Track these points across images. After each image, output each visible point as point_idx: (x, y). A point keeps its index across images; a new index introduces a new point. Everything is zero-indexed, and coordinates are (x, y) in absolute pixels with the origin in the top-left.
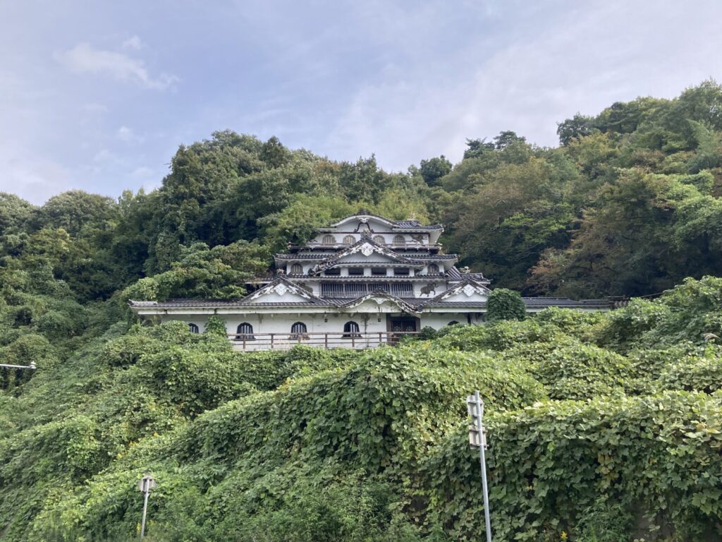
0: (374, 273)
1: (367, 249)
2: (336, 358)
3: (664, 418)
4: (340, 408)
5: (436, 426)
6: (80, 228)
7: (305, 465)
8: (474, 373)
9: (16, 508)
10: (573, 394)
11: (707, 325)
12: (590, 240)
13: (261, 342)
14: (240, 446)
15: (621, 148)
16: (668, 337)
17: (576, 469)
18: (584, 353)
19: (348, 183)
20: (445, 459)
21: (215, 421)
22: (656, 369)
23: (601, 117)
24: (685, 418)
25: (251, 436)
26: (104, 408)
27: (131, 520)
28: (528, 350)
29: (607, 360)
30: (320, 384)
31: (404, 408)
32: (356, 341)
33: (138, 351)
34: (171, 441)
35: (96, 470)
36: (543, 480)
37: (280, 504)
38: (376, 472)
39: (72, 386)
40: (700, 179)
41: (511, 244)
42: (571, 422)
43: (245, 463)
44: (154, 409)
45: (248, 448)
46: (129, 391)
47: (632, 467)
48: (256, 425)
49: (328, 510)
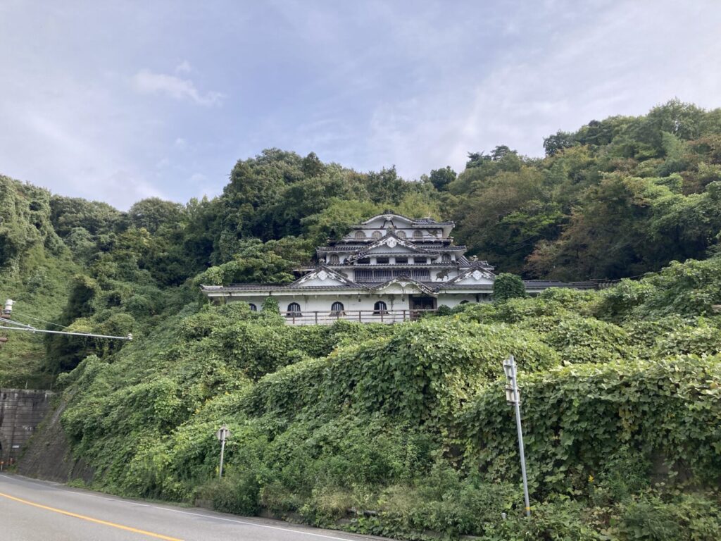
0: (397, 262)
1: (392, 242)
2: (371, 330)
3: (680, 378)
4: (384, 371)
5: (468, 385)
6: (157, 228)
7: (356, 419)
8: (497, 342)
9: (115, 453)
10: (580, 359)
11: (691, 301)
12: (577, 232)
13: (307, 318)
14: (298, 403)
15: (599, 158)
16: (656, 311)
17: (599, 422)
18: (587, 325)
19: (374, 189)
20: (479, 413)
21: (277, 382)
22: (648, 338)
23: (580, 133)
24: (699, 378)
25: (307, 394)
26: (184, 372)
27: (210, 463)
28: (536, 322)
29: (607, 330)
30: (366, 350)
31: (441, 371)
32: (384, 317)
33: (208, 326)
34: (239, 398)
35: (179, 422)
36: (569, 431)
37: (337, 450)
38: (417, 424)
39: (156, 355)
40: (671, 181)
41: (509, 237)
42: (593, 381)
43: (304, 416)
44: (224, 373)
45: (305, 404)
46: (204, 358)
47: (652, 421)
48: (311, 385)
49: (379, 456)
